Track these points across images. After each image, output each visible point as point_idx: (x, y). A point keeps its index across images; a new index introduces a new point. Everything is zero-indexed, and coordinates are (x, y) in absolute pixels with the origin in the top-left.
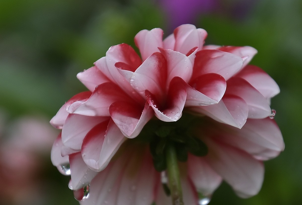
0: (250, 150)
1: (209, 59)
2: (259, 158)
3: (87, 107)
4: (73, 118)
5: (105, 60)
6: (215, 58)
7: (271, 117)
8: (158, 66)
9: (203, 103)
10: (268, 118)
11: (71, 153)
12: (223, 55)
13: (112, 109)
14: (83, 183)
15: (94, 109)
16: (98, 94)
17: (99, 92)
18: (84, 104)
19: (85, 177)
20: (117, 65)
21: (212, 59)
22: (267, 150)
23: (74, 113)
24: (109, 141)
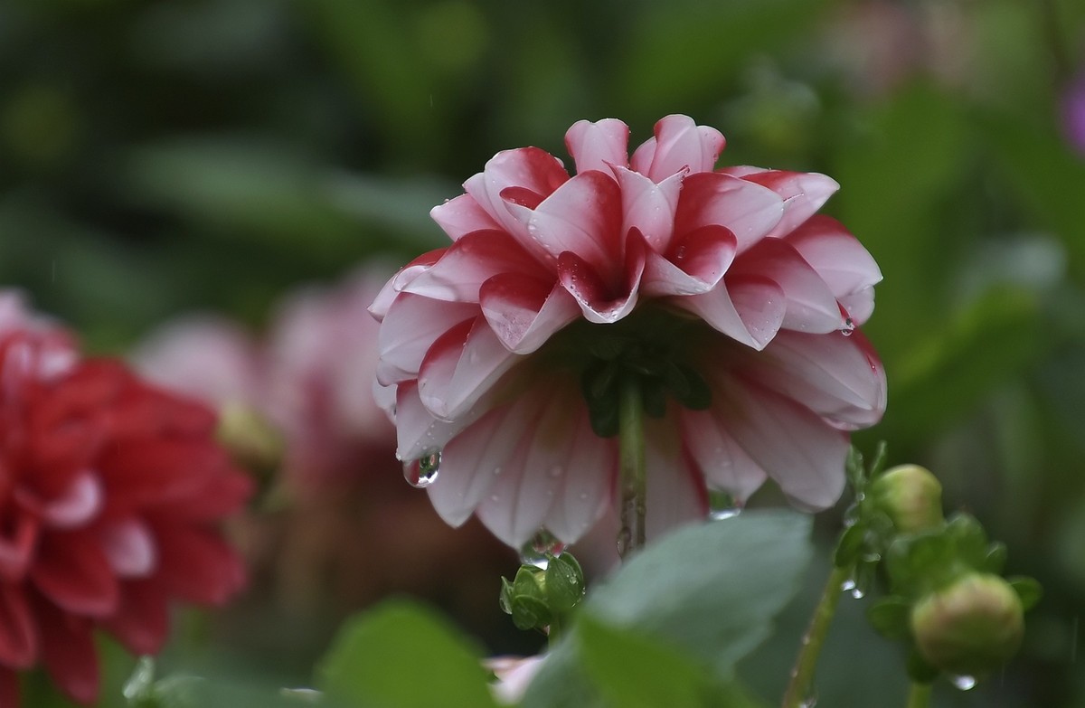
0: (817, 406)
1: (714, 193)
2: (840, 426)
3: (435, 280)
4: (407, 302)
5: (483, 181)
6: (724, 193)
7: (844, 331)
8: (598, 201)
9: (682, 288)
10: (837, 333)
11: (401, 380)
12: (741, 188)
13: (488, 289)
14: (425, 448)
15: (452, 286)
16: (463, 253)
17: (464, 249)
18: (428, 272)
19: (429, 434)
20: (507, 193)
21: (720, 193)
22: (852, 409)
23: (405, 291)
24: (474, 357)
